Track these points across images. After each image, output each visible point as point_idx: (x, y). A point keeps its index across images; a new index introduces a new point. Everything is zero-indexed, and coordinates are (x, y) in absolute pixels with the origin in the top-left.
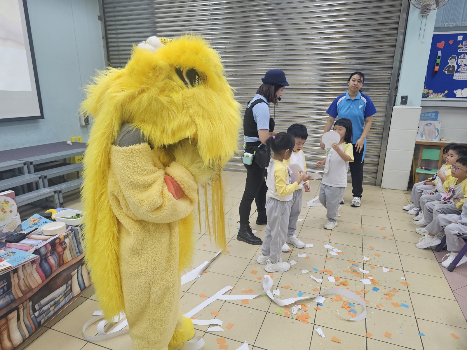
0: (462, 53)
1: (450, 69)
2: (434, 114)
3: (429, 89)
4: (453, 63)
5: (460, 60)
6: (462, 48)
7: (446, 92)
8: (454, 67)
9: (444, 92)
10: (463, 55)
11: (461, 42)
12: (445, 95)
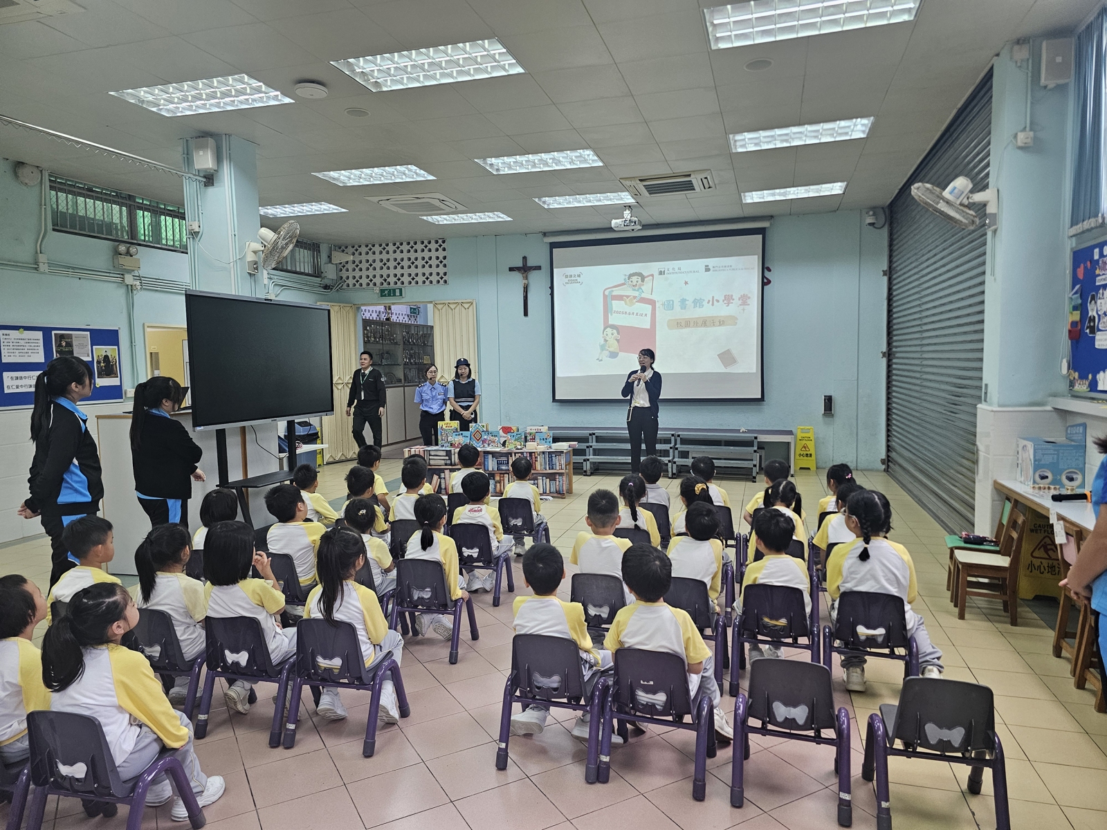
0: (1100, 286)
1: (1092, 324)
2: (1081, 429)
3: (1075, 371)
4: (1093, 310)
5: (1099, 301)
6: (1099, 275)
7: (1090, 376)
8: (1094, 317)
9: (1087, 378)
10: (1101, 291)
11: (1098, 261)
12: (1090, 385)
